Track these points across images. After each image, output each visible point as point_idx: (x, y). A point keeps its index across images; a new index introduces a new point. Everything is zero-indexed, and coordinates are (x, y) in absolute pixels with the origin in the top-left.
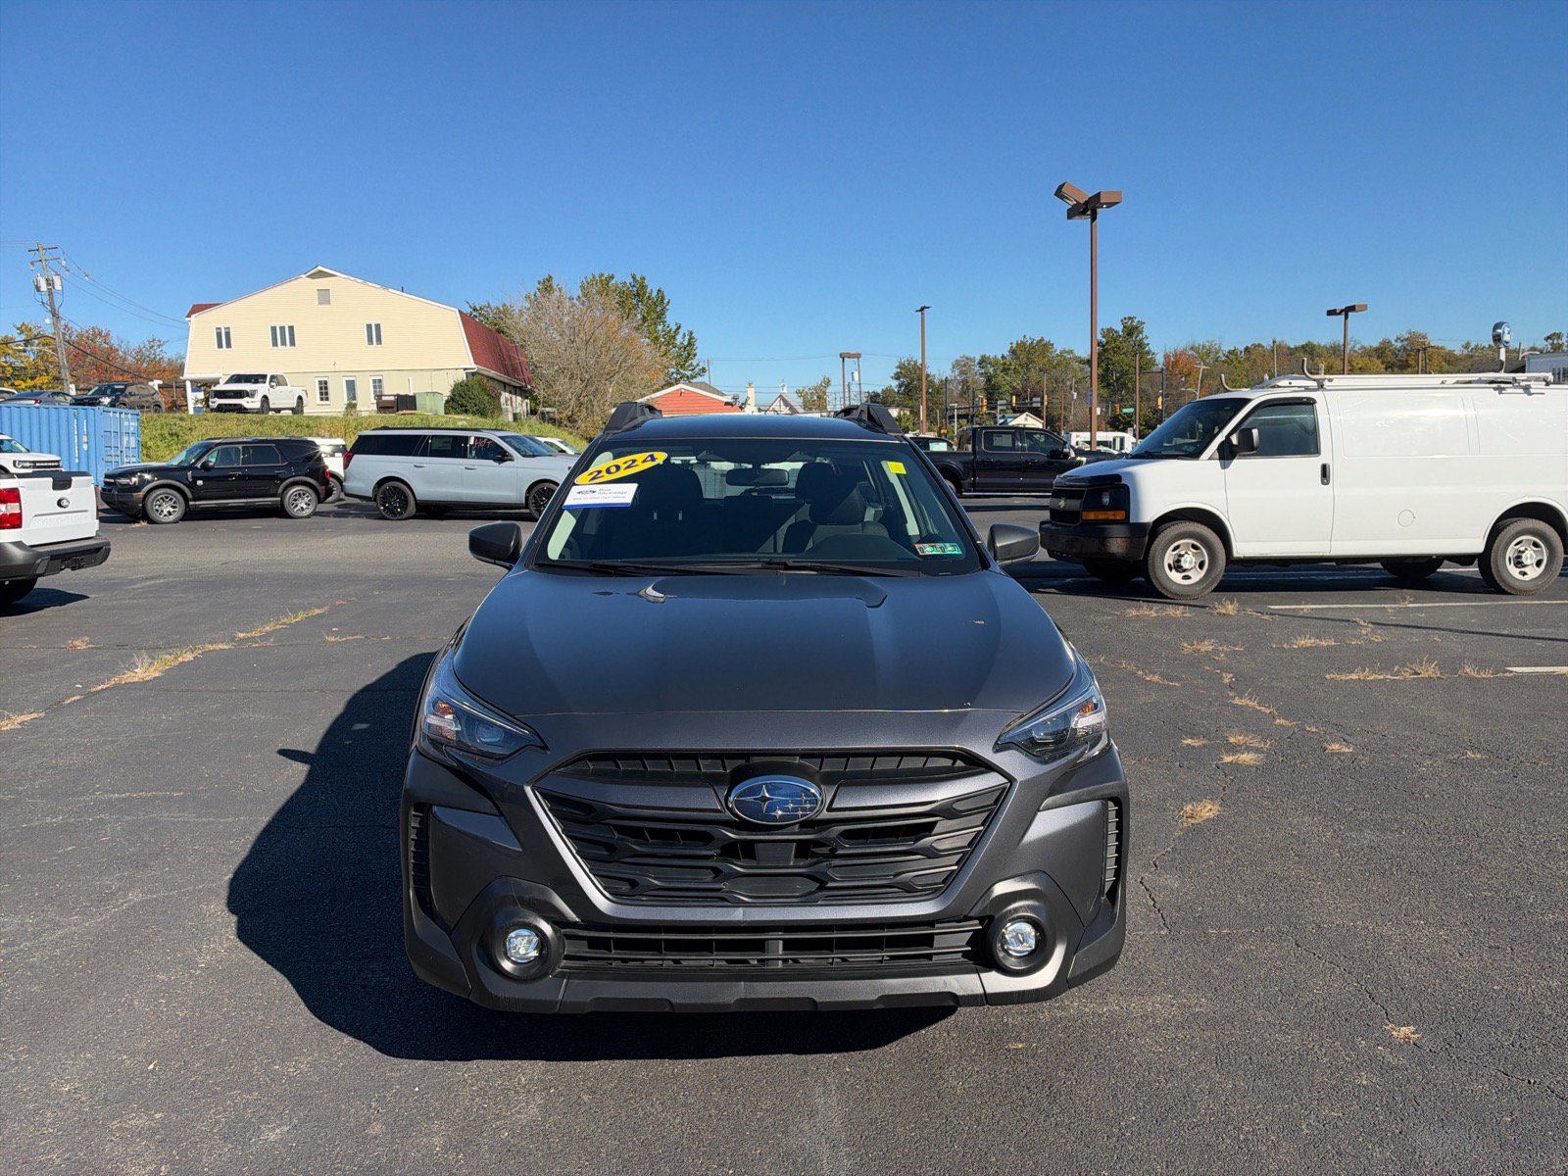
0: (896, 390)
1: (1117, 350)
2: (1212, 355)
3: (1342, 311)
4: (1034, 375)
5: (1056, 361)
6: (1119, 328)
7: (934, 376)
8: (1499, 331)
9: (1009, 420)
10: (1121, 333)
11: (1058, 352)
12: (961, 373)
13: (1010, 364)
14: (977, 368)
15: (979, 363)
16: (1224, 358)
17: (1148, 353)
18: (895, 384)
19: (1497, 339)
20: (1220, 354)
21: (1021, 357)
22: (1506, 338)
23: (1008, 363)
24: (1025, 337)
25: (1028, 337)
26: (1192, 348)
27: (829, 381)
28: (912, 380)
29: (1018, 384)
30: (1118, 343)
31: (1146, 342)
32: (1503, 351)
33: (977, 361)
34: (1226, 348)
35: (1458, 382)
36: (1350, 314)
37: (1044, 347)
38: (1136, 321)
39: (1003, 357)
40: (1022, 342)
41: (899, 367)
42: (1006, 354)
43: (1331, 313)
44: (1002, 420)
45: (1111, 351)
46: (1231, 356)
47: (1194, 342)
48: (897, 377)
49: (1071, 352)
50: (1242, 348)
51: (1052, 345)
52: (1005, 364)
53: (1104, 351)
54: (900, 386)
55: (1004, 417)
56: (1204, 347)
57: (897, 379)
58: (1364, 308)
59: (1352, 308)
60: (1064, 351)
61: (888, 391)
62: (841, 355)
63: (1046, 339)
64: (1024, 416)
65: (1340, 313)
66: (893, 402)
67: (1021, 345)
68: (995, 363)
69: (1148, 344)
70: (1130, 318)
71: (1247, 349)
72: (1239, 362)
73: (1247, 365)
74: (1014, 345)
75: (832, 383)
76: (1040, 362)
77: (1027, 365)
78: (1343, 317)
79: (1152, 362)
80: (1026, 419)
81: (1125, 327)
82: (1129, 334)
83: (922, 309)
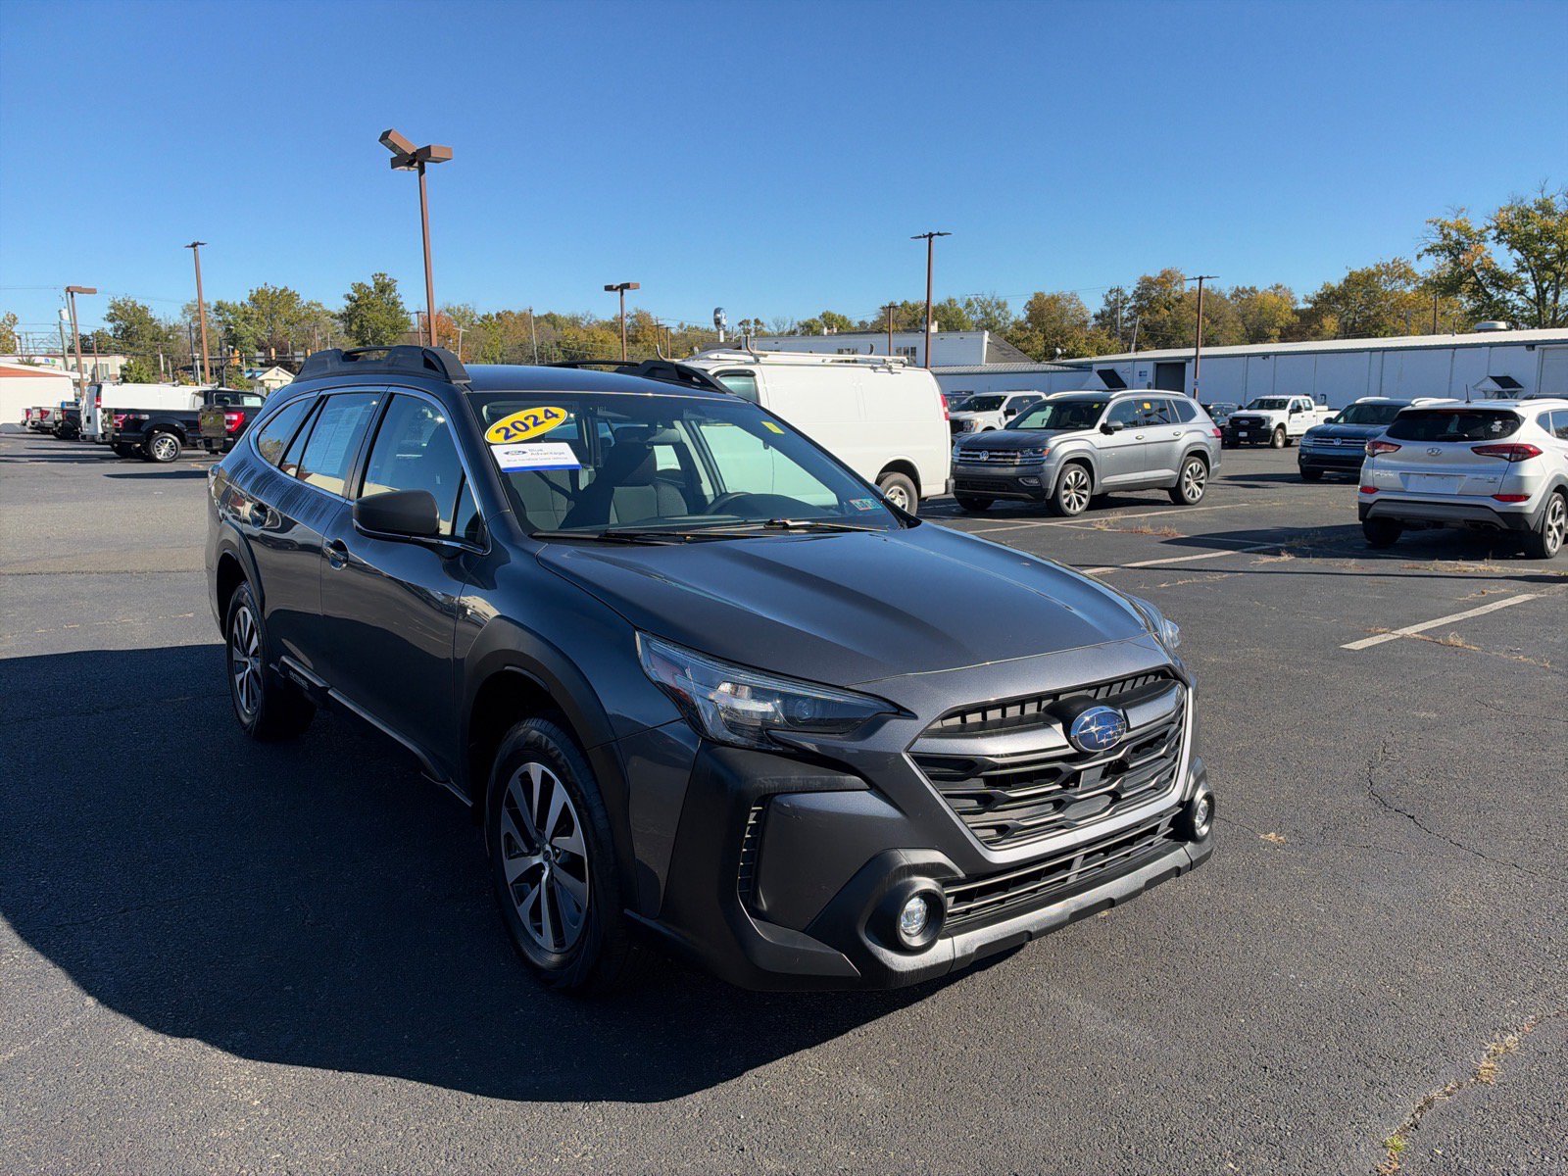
0: (111, 335)
1: (370, 306)
2: (468, 319)
3: (617, 288)
4: (280, 328)
5: (303, 314)
6: (371, 284)
7: (160, 320)
8: (719, 315)
9: (257, 374)
10: (373, 290)
11: (304, 304)
12: (195, 319)
13: (252, 314)
14: (213, 315)
15: (215, 310)
16: (479, 323)
17: (402, 312)
18: (108, 327)
19: (718, 322)
20: (475, 318)
21: (264, 306)
22: (724, 322)
23: (250, 312)
24: (266, 284)
25: (269, 285)
26: (447, 311)
27: (15, 319)
28: (132, 324)
29: (264, 336)
30: (371, 299)
31: (399, 301)
32: (722, 333)
33: (212, 308)
34: (481, 312)
35: (833, 361)
36: (625, 291)
37: (288, 298)
38: (388, 278)
39: (242, 304)
40: (263, 291)
41: (113, 307)
42: (246, 301)
43: (608, 288)
44: (249, 375)
45: (364, 307)
46: (487, 322)
47: (449, 304)
48: (111, 318)
49: (319, 305)
50: (494, 314)
51: (298, 296)
52: (246, 312)
53: (358, 306)
54: (116, 330)
55: (251, 371)
56: (459, 310)
57: (112, 320)
58: (637, 286)
59: (626, 286)
60: (311, 304)
61: (99, 335)
62: (68, 289)
63: (291, 289)
64: (274, 370)
65: (616, 289)
66: (109, 348)
67: (262, 293)
68: (234, 311)
69: (402, 303)
70: (381, 275)
71: (498, 315)
72: (494, 327)
73: (500, 330)
74: (255, 293)
75: (19, 320)
76: (286, 314)
77: (271, 315)
78: (619, 293)
79: (407, 322)
80: (277, 374)
81: (376, 284)
82: (381, 291)
83: (194, 245)
